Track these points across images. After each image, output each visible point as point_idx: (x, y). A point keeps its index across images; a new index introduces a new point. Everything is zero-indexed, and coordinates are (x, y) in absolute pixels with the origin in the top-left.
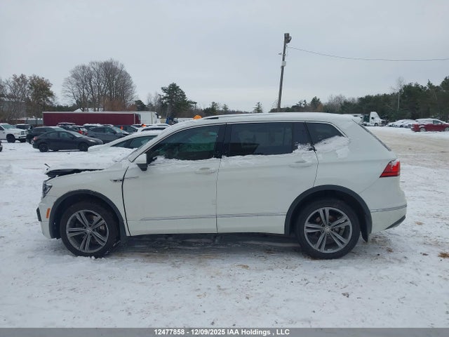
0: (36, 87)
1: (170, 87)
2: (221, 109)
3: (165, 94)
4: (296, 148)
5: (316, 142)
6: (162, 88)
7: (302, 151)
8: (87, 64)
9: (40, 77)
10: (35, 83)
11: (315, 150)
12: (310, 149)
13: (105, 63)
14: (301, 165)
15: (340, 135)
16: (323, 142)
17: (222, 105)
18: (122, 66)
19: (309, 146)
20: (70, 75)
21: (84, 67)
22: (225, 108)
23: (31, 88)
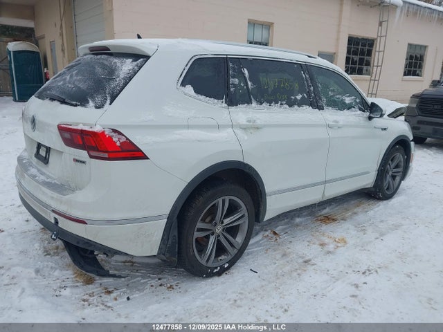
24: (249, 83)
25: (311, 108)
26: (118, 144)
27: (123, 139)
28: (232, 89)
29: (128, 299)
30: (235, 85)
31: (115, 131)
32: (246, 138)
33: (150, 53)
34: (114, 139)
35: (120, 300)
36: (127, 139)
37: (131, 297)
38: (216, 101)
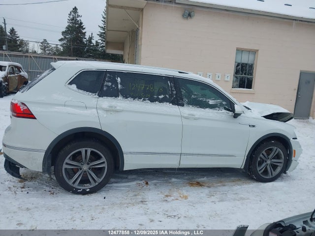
24: (119, 86)
25: (171, 104)
26: (22, 110)
27: (25, 108)
28: (105, 89)
29: (28, 193)
30: (107, 86)
31: (23, 104)
32: (105, 116)
33: (55, 68)
34: (21, 107)
35: (24, 192)
36: (28, 108)
37: (30, 192)
38: (90, 94)
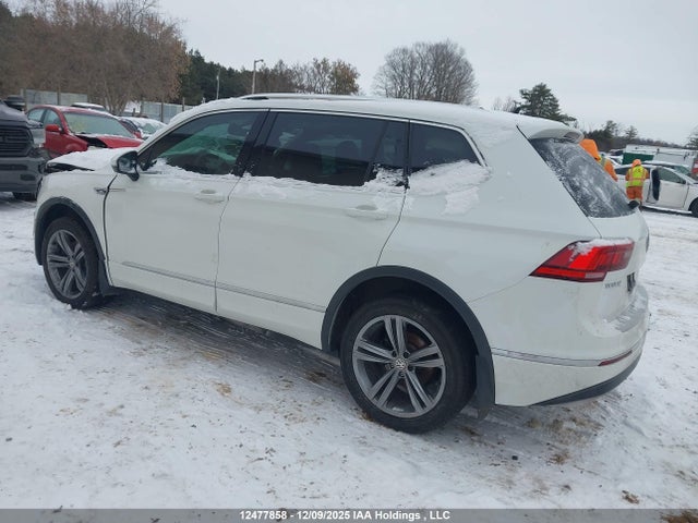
0: (339, 78)
1: (535, 90)
2: (622, 134)
3: (523, 101)
4: (373, 176)
5: (416, 170)
6: (522, 92)
7: (382, 185)
8: (410, 46)
9: (347, 63)
10: (339, 71)
11: (407, 187)
12: (400, 184)
13: (437, 46)
14: (367, 213)
15: (473, 159)
16: (431, 170)
17: (628, 127)
18: (462, 52)
19: (398, 176)
20: (384, 62)
21: (405, 51)
22: (631, 133)
23: (332, 79)
